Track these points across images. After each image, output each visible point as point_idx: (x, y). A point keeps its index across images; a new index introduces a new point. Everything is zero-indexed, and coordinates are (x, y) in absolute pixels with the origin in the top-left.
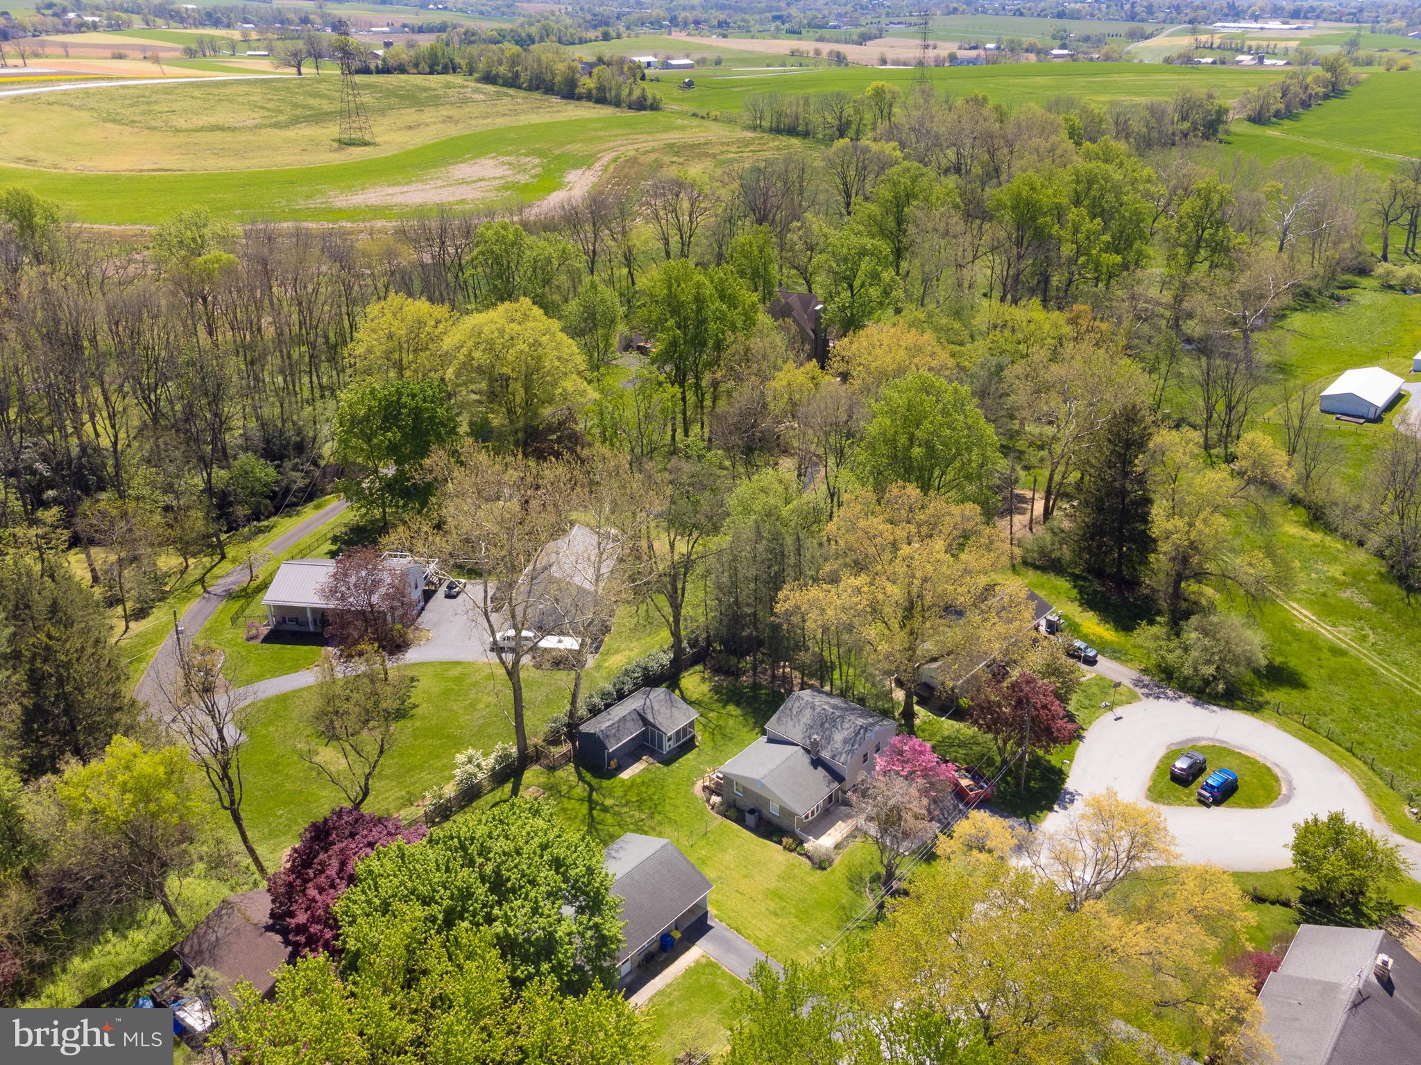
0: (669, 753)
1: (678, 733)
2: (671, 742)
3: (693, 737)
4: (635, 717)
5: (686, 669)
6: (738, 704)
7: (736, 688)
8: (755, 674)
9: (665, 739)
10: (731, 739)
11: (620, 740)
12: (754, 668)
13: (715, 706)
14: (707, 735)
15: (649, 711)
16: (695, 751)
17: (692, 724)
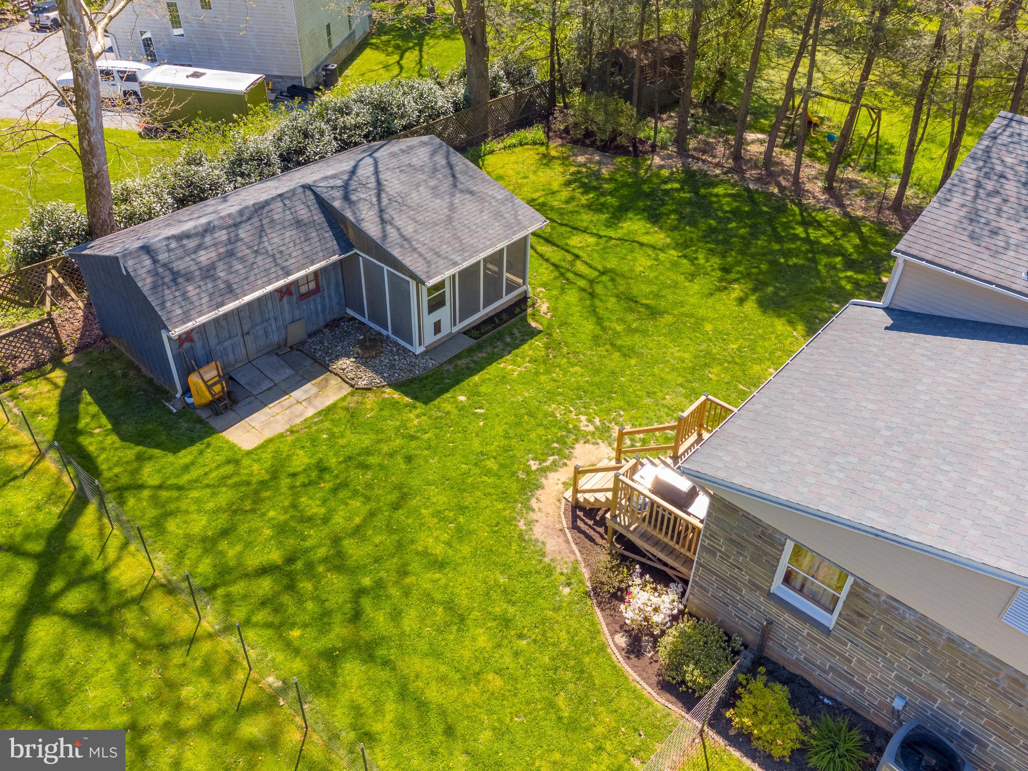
0: (431, 351)
1: (468, 276)
2: (444, 314)
3: (522, 302)
4: (306, 211)
5: (498, 135)
6: (654, 217)
7: (639, 182)
8: (683, 152)
9: (418, 300)
10: (654, 313)
11: (230, 291)
12: (680, 142)
13: (586, 218)
14: (572, 296)
15: (364, 196)
16: (534, 347)
17: (518, 252)
